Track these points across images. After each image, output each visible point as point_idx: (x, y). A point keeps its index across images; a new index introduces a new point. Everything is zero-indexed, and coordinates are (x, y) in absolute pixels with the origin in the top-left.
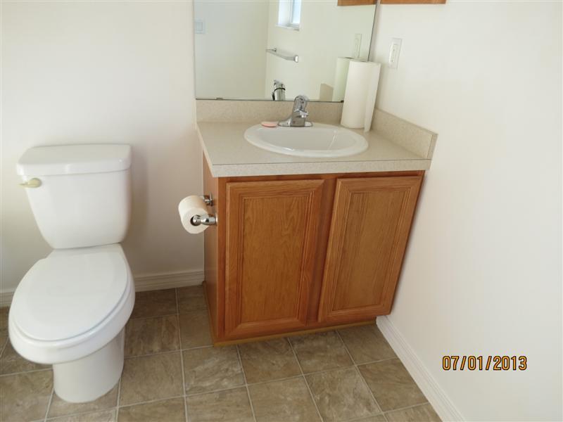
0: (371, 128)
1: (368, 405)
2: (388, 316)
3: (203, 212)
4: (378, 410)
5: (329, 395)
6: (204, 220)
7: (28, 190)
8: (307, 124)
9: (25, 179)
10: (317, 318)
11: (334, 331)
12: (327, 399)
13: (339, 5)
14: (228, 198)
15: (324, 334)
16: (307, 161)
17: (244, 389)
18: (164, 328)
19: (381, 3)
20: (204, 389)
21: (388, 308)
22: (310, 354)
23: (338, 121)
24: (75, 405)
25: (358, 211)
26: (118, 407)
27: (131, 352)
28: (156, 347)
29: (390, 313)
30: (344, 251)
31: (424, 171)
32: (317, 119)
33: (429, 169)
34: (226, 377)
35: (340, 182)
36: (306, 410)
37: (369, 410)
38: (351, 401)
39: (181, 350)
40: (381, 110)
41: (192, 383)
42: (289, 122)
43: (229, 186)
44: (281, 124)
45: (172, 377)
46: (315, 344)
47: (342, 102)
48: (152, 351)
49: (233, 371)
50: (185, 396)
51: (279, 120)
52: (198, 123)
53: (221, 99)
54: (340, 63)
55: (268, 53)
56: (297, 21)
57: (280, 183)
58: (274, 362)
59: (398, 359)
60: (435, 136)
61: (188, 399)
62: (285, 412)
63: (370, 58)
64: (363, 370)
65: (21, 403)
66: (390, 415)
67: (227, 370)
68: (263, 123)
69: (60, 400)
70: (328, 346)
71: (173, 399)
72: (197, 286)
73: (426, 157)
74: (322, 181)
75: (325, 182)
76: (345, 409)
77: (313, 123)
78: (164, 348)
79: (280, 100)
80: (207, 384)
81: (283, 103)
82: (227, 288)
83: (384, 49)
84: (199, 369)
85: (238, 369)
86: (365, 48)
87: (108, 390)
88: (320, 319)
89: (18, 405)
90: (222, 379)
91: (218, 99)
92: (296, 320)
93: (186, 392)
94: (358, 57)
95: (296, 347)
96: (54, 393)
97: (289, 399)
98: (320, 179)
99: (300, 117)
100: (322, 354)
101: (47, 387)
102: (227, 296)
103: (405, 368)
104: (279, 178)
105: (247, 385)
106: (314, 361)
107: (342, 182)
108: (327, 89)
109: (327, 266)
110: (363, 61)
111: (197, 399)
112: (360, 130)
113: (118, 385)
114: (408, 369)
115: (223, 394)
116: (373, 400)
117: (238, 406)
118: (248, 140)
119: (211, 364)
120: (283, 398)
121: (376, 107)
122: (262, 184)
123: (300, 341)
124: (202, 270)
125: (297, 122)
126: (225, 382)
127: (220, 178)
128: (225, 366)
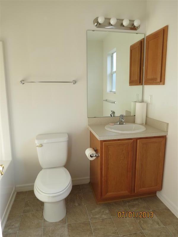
0: (146, 124)
1: (158, 224)
2: (161, 191)
3: (94, 152)
4: (162, 226)
5: (143, 220)
6: (95, 155)
7: (37, 148)
8: (124, 123)
9: (37, 145)
10: (134, 192)
11: (141, 198)
12: (142, 222)
13: (129, 85)
14: (103, 147)
15: (137, 199)
16: (127, 134)
17: (111, 218)
18: (78, 198)
19: (144, 85)
20: (96, 218)
21: (160, 188)
22: (133, 206)
23: (134, 122)
24: (52, 223)
25: (145, 150)
26: (67, 224)
27: (68, 206)
28: (77, 204)
29: (161, 190)
30: (142, 165)
31: (166, 136)
32: (127, 122)
33: (167, 134)
34: (103, 214)
35: (138, 141)
36: (135, 225)
37: (159, 225)
38: (151, 222)
39: (86, 205)
40: (148, 118)
41: (92, 216)
42: (118, 123)
43: (104, 143)
44: (116, 124)
45: (84, 214)
46: (135, 203)
47: (135, 116)
48: (75, 206)
49: (106, 212)
50: (90, 220)
51: (115, 123)
52: (88, 125)
53: (96, 117)
54: (132, 104)
55: (104, 101)
56: (114, 90)
57: (119, 141)
58: (120, 209)
59: (167, 208)
60: (168, 124)
61: (91, 222)
62: (127, 226)
63: (142, 101)
64: (154, 211)
65: (33, 222)
66: (167, 227)
67: (103, 212)
68: (110, 124)
69: (47, 221)
70: (140, 204)
71: (86, 221)
72: (88, 184)
73: (166, 131)
74: (133, 140)
75: (133, 141)
76: (150, 225)
77: (126, 123)
78: (79, 205)
79: (113, 116)
80: (97, 216)
81: (115, 117)
82: (103, 179)
83: (147, 98)
84: (93, 211)
85: (107, 211)
86: (140, 98)
87: (62, 218)
88: (135, 192)
89: (33, 223)
90: (102, 215)
91: (94, 117)
92: (127, 191)
93: (90, 219)
94: (138, 101)
95: (127, 204)
96: (44, 219)
97: (128, 221)
98: (132, 140)
99: (122, 121)
100: (138, 206)
101: (41, 217)
102: (103, 182)
103: (170, 211)
104: (119, 140)
105: (111, 217)
106: (135, 209)
107: (139, 141)
108: (128, 112)
109: (137, 171)
110: (140, 102)
111: (94, 221)
112: (142, 124)
113: (65, 217)
114: (172, 211)
115: (103, 220)
116: (160, 222)
117: (109, 224)
118: (107, 129)
119: (97, 210)
120: (125, 221)
121: (147, 117)
122: (114, 142)
123: (128, 202)
124: (89, 177)
125: (121, 123)
126: (103, 216)
127: (101, 141)
128: (102, 210)
